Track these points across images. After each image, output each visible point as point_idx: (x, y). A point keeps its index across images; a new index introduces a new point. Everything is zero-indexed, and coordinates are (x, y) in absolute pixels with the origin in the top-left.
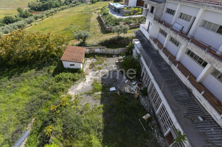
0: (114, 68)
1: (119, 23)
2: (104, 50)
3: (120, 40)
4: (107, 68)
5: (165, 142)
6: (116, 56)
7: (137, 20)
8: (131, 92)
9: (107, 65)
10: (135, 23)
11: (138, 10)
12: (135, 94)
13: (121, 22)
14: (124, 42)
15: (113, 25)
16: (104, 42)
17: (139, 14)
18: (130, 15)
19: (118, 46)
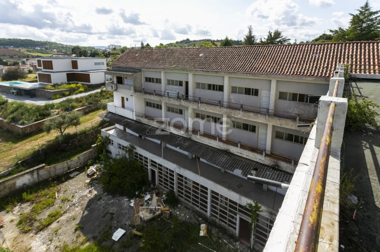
0: (89, 195)
1: (47, 112)
2: (42, 172)
3: (71, 141)
4: (74, 204)
5: (243, 244)
6: (78, 173)
7: (84, 101)
8: (154, 213)
9: (70, 198)
10: (83, 106)
11: (76, 87)
12: (162, 211)
13: (52, 111)
14: (79, 141)
15: (34, 119)
16: (32, 158)
17: (81, 92)
18: (64, 95)
19: (69, 153)
